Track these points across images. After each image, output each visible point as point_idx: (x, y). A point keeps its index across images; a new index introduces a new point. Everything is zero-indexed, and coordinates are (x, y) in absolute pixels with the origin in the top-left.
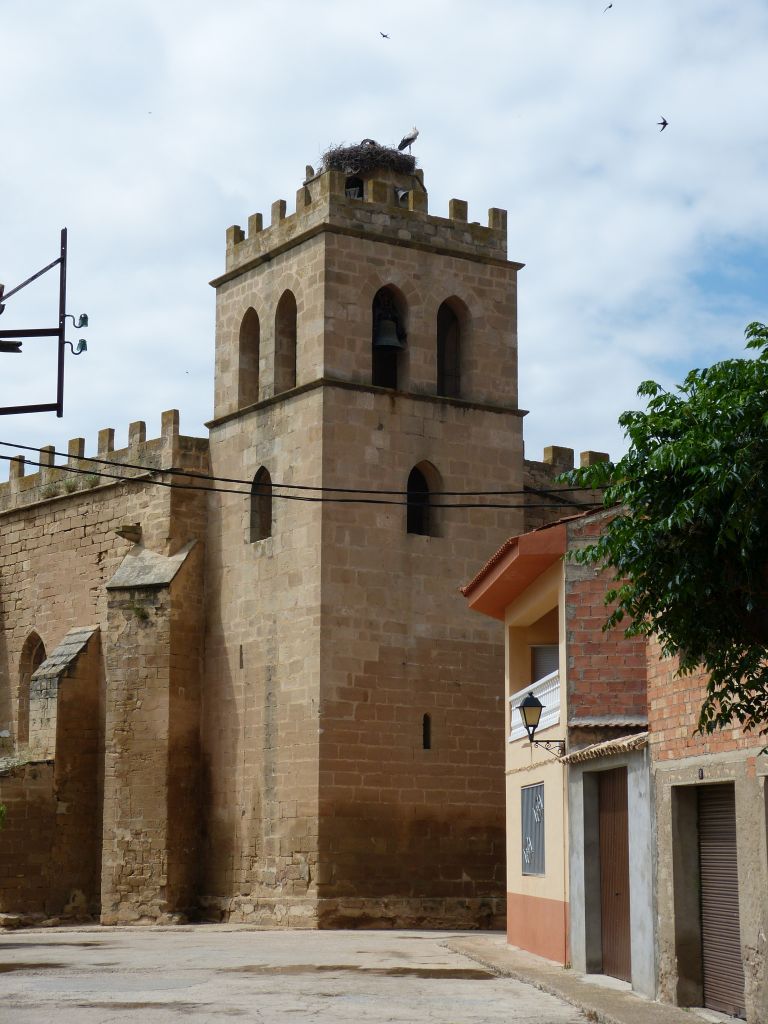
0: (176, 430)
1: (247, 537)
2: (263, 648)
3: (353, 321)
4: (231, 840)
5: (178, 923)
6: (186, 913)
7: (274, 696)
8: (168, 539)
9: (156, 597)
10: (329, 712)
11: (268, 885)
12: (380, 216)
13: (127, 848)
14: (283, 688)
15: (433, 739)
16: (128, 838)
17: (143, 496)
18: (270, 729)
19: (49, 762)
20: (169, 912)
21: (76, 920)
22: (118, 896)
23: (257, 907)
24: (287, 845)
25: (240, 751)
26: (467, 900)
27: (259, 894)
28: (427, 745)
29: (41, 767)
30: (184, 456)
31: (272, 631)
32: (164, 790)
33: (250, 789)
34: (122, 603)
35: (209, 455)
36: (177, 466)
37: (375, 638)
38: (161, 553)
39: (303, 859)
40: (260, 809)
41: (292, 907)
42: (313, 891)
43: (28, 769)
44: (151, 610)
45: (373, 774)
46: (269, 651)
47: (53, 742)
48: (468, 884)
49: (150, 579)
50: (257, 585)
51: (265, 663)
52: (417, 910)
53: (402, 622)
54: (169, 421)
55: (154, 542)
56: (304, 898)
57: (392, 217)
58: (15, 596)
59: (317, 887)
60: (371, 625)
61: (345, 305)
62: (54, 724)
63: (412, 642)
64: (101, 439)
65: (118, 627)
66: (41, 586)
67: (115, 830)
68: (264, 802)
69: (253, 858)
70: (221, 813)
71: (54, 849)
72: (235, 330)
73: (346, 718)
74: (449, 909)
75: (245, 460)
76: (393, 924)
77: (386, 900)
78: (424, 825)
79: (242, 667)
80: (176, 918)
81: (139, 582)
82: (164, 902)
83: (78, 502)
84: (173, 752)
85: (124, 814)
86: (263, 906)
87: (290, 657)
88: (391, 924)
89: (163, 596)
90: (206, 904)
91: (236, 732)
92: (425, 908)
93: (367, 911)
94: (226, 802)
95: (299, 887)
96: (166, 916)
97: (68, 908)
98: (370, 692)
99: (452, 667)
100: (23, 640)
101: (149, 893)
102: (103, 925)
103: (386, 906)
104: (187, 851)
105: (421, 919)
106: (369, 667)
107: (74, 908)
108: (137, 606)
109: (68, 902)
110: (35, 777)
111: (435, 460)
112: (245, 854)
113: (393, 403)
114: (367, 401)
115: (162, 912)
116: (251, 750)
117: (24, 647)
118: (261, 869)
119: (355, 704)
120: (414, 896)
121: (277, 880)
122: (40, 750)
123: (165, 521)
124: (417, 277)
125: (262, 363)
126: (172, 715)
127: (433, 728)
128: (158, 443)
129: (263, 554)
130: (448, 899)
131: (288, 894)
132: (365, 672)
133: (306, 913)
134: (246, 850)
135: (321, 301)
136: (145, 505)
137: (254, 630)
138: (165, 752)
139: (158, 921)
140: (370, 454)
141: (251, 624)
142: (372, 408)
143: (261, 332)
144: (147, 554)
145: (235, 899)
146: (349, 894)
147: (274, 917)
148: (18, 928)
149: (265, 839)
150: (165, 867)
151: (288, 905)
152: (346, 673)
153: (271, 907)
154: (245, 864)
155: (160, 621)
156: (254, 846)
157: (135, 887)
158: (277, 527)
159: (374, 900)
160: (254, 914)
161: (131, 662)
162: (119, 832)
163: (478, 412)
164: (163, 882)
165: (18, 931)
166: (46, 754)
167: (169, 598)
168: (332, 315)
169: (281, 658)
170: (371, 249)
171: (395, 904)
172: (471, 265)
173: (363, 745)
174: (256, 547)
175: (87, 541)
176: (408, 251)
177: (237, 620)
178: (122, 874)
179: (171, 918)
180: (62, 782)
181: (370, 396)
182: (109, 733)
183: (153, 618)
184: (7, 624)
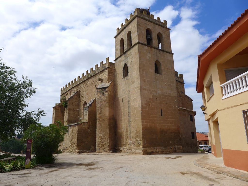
0: (109, 61)
1: (123, 77)
2: (127, 97)
3: (142, 33)
4: (121, 136)
5: (112, 153)
6: (113, 150)
7: (130, 106)
8: (108, 80)
9: (106, 90)
10: (143, 108)
11: (130, 145)
12: (146, 17)
13: (101, 138)
14: (132, 104)
15: (163, 114)
16: (101, 136)
17: (103, 74)
18: (129, 113)
19: (87, 122)
20: (110, 150)
21: (93, 151)
22: (100, 147)
23: (128, 150)
24: (134, 136)
25: (123, 118)
26: (171, 147)
27: (128, 147)
28: (162, 115)
29: (85, 123)
30: (110, 65)
31: (129, 94)
32: (108, 126)
33: (125, 126)
34: (99, 91)
35: (115, 66)
36: (109, 67)
37: (151, 93)
38: (106, 83)
39: (138, 139)
40: (128, 130)
41: (136, 150)
42: (141, 147)
43: (83, 123)
44: (105, 92)
45: (152, 121)
46: (128, 98)
47: (88, 118)
48: (171, 144)
49: (104, 86)
50: (125, 86)
51: (128, 100)
52: (162, 150)
53: (156, 90)
54: (107, 59)
55: (105, 81)
56: (139, 148)
57: (148, 18)
58: (82, 96)
59: (142, 146)
60: (150, 90)
61: (141, 30)
62: (88, 115)
63: (158, 94)
64: (96, 66)
65: (99, 96)
66: (86, 93)
67: (99, 134)
68: (128, 128)
69: (126, 139)
70: (119, 131)
71: (88, 138)
72: (119, 43)
73: (146, 109)
74: (168, 149)
75: (122, 64)
76: (158, 153)
77: (156, 148)
78: (162, 132)
79: (122, 102)
80: (111, 152)
81: (102, 87)
82: (109, 148)
83: (92, 78)
84: (110, 119)
85: (100, 131)
86: (129, 149)
87: (133, 98)
88: (157, 153)
89: (107, 89)
90: (117, 149)
91: (122, 115)
92: (164, 149)
93: (153, 150)
94: (120, 129)
95: (138, 145)
96: (109, 151)
97: (91, 149)
98: (150, 104)
99: (165, 100)
100: (83, 103)
101: (106, 147)
102: (97, 153)
103: (156, 149)
104: (112, 138)
105: (163, 152)
106: (150, 99)
107: (92, 149)
108: (102, 91)
109: (91, 148)
110: (84, 125)
111: (159, 60)
112: (125, 139)
113: (151, 49)
114: (146, 48)
115: (108, 150)
116: (125, 118)
117: (84, 104)
118: (128, 142)
119: (148, 106)
120: (161, 147)
121: (132, 144)
122: (85, 120)
123: (107, 77)
124: (153, 28)
125: (124, 46)
126: (109, 112)
127: (163, 112)
128: (106, 64)
129: (126, 79)
130: (168, 147)
131: (135, 147)
132: (149, 100)
133: (140, 151)
134: (125, 138)
135: (136, 29)
136: (103, 75)
137: (125, 94)
138: (108, 119)
139: (108, 152)
140: (148, 58)
141: (124, 93)
142: (147, 49)
143: (124, 41)
144: (104, 83)
145: (123, 148)
146: (149, 147)
147: (132, 152)
148: (81, 153)
149: (129, 135)
150: (109, 141)
151: (135, 149)
152: (146, 100)
153: (131, 150)
154: (125, 141)
155: (107, 94)
156: (126, 137)
157: (103, 145)
158: (129, 74)
159: (154, 148)
160: (127, 151)
161: (101, 102)
162: (100, 135)
163: (166, 53)
164: (108, 144)
165: (81, 154)
166: (86, 121)
167: (108, 90)
168: (139, 31)
169: (131, 99)
170: (145, 22)
171: (158, 149)
172: (162, 28)
173: (150, 115)
174: (125, 79)
175: (94, 84)
176: (151, 23)
177: (121, 93)
178: (100, 143)
179: (110, 152)
180: (89, 126)
181: (147, 47)
182: (97, 116)
183: (105, 94)
184: (81, 101)
